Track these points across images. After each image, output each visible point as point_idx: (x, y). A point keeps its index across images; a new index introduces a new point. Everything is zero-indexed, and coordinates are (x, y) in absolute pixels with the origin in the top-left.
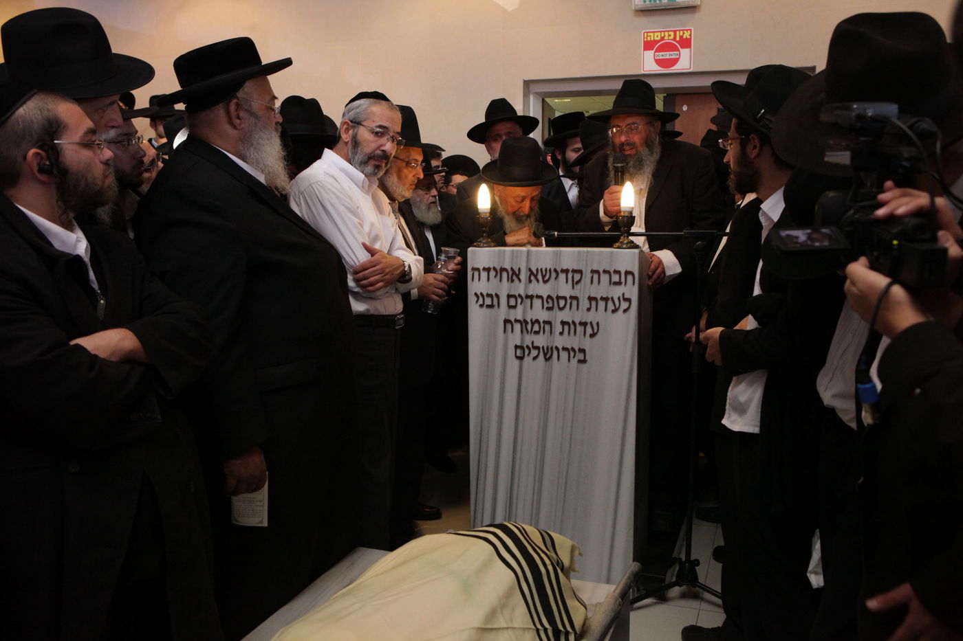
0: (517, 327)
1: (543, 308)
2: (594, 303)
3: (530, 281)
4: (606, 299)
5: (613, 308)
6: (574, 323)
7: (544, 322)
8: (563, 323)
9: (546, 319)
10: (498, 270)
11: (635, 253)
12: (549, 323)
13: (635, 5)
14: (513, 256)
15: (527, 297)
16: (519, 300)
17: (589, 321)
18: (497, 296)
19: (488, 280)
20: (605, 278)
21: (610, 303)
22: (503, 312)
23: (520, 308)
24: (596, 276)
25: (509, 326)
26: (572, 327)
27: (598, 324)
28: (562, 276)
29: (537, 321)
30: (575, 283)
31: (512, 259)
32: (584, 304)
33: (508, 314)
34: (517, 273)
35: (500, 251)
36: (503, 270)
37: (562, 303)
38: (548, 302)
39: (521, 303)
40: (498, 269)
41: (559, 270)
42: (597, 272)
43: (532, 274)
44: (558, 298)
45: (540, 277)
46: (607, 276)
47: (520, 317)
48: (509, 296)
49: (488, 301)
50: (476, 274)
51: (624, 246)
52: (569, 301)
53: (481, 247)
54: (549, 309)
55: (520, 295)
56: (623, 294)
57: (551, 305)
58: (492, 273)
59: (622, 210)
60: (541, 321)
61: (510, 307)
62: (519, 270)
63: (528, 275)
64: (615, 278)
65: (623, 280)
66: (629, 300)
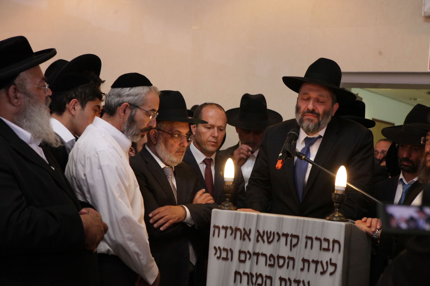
0: (245, 278)
1: (266, 264)
2: (306, 264)
3: (258, 241)
4: (316, 262)
5: (322, 271)
6: (289, 279)
7: (266, 277)
8: (281, 279)
9: (268, 275)
10: (234, 230)
11: (341, 225)
12: (270, 278)
13: (424, 12)
14: (246, 218)
15: (255, 254)
16: (248, 256)
17: (302, 280)
18: (231, 251)
19: (225, 237)
20: (316, 244)
21: (319, 266)
22: (234, 265)
23: (248, 263)
24: (309, 242)
25: (238, 277)
26: (288, 283)
27: (309, 283)
28: (283, 239)
29: (261, 275)
30: (293, 246)
31: (245, 221)
32: (299, 264)
33: (239, 266)
34: (248, 232)
35: (236, 214)
36: (237, 229)
37: (281, 262)
38: (270, 260)
39: (249, 259)
40: (234, 228)
41: (281, 234)
42: (311, 238)
43: (260, 236)
44: (279, 257)
45: (265, 238)
46: (318, 243)
47: (247, 271)
48: (240, 252)
49: (224, 255)
50: (217, 231)
51: (335, 219)
52: (287, 261)
53: (223, 209)
54: (271, 266)
55: (249, 252)
56: (331, 260)
57: (272, 263)
58: (229, 231)
59: (336, 188)
60: (264, 276)
61: (241, 261)
62: (250, 230)
63: (257, 236)
64: (325, 245)
65: (331, 247)
66: (335, 265)
